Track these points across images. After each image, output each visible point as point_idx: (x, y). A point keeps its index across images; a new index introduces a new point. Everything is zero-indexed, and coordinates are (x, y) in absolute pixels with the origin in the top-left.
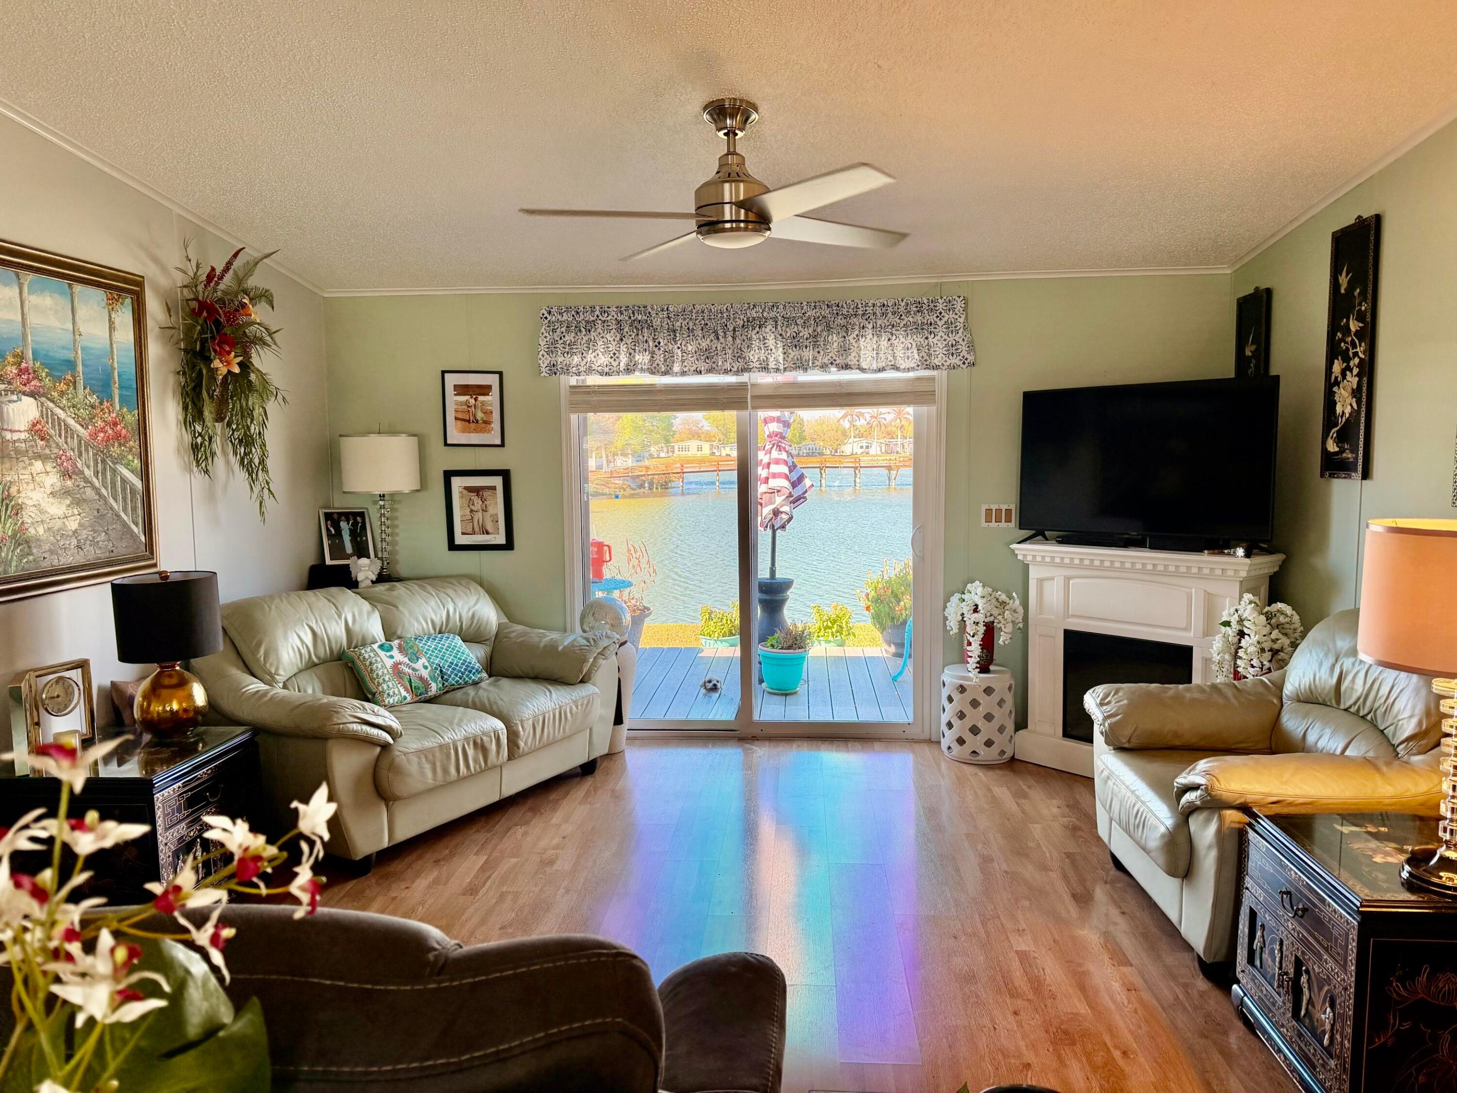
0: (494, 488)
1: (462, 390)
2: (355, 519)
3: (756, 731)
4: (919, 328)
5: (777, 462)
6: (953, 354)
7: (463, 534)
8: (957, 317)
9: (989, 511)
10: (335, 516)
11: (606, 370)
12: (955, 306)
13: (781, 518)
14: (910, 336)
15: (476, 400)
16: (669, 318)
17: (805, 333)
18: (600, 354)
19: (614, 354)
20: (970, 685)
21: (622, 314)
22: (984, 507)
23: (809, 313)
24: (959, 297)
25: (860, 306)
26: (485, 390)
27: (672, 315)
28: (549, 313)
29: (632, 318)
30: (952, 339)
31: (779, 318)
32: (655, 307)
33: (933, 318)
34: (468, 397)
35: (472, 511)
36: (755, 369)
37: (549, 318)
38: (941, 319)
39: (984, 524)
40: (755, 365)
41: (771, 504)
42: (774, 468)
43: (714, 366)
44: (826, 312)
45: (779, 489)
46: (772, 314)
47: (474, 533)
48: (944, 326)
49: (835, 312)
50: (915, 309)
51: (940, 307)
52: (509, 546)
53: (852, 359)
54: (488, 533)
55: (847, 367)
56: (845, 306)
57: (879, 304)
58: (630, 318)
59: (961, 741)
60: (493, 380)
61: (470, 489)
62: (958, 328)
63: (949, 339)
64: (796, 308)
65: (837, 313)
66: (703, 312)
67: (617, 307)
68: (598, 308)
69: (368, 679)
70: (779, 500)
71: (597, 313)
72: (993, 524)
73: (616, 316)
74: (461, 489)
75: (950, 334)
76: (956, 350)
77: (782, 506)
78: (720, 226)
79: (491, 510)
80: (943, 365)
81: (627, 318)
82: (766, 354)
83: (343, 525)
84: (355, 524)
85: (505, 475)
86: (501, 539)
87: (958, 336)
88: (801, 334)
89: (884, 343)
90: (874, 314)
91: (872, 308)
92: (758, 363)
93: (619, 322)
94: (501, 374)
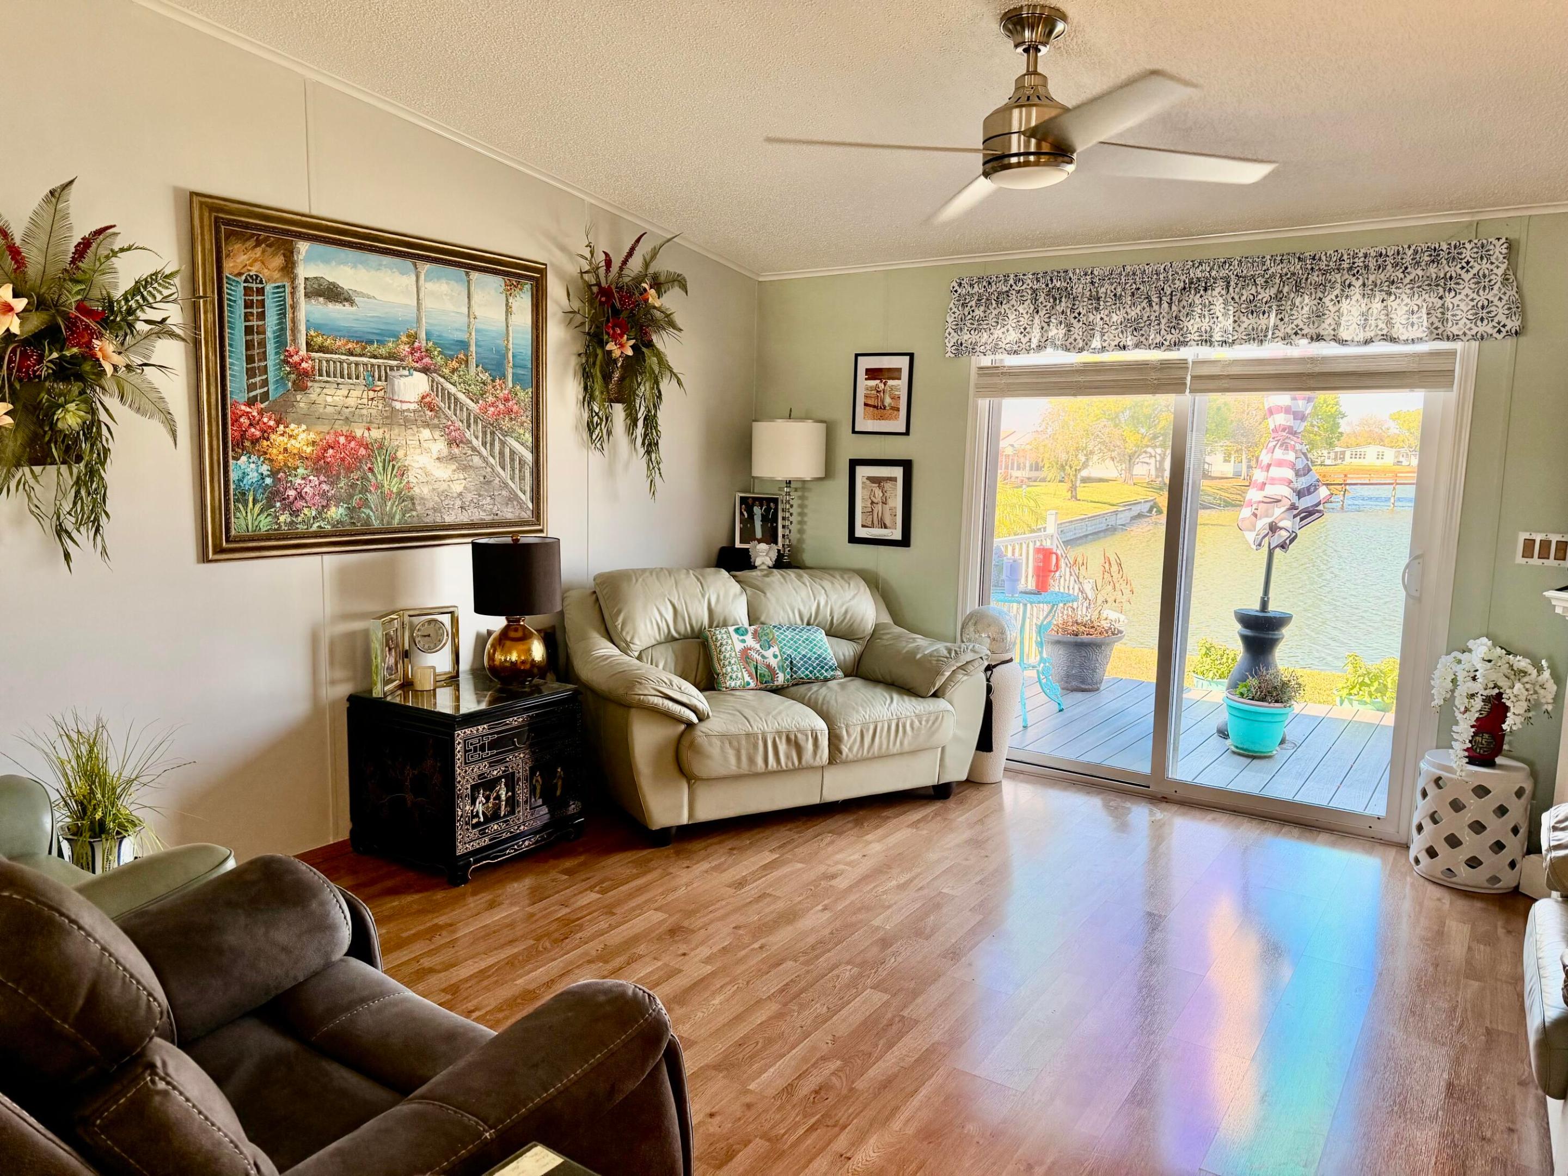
0: (894, 479)
1: (873, 373)
2: (768, 506)
3: (1168, 791)
4: (1432, 284)
5: (1280, 463)
6: (1482, 320)
7: (863, 526)
8: (1491, 267)
9: (1529, 544)
10: (750, 501)
11: (1015, 347)
12: (1491, 252)
13: (1280, 536)
14: (1416, 296)
15: (885, 384)
16: (1092, 283)
17: (1265, 295)
18: (1011, 329)
19: (1025, 329)
20: (1451, 779)
21: (1038, 281)
22: (1523, 536)
23: (1273, 270)
24: (1499, 239)
25: (1345, 257)
26: (893, 373)
27: (1096, 280)
28: (960, 285)
29: (1050, 286)
30: (1483, 298)
31: (1233, 277)
32: (1078, 271)
33: (1454, 270)
34: (878, 381)
35: (872, 503)
36: (1192, 342)
37: (959, 291)
38: (1468, 271)
39: (1520, 560)
40: (1192, 337)
41: (1267, 516)
42: (1275, 472)
43: (1143, 339)
44: (1297, 267)
45: (1280, 498)
46: (1223, 273)
47: (873, 526)
48: (1473, 281)
49: (1309, 267)
50: (1428, 258)
51: (1467, 254)
52: (905, 542)
53: (1326, 328)
54: (886, 527)
55: (1318, 338)
56: (1324, 258)
57: (1373, 254)
58: (1047, 285)
59: (1432, 853)
60: (903, 362)
61: (873, 480)
62: (1493, 283)
63: (1478, 298)
64: (1255, 264)
65: (1312, 269)
66: (1134, 274)
67: (1033, 274)
68: (1012, 276)
69: (715, 659)
70: (1278, 511)
71: (1011, 282)
72: (1535, 561)
73: (1031, 285)
74: (865, 480)
75: (1481, 292)
76: (1488, 313)
77: (1281, 520)
78: (1006, 161)
79: (891, 503)
80: (1465, 334)
81: (1044, 286)
82: (1210, 324)
83: (757, 511)
84: (768, 510)
85: (907, 465)
86: (897, 535)
87: (1492, 293)
88: (1260, 297)
89: (1377, 305)
90: (1366, 267)
91: (1362, 259)
92: (1197, 334)
93: (1034, 291)
94: (911, 356)
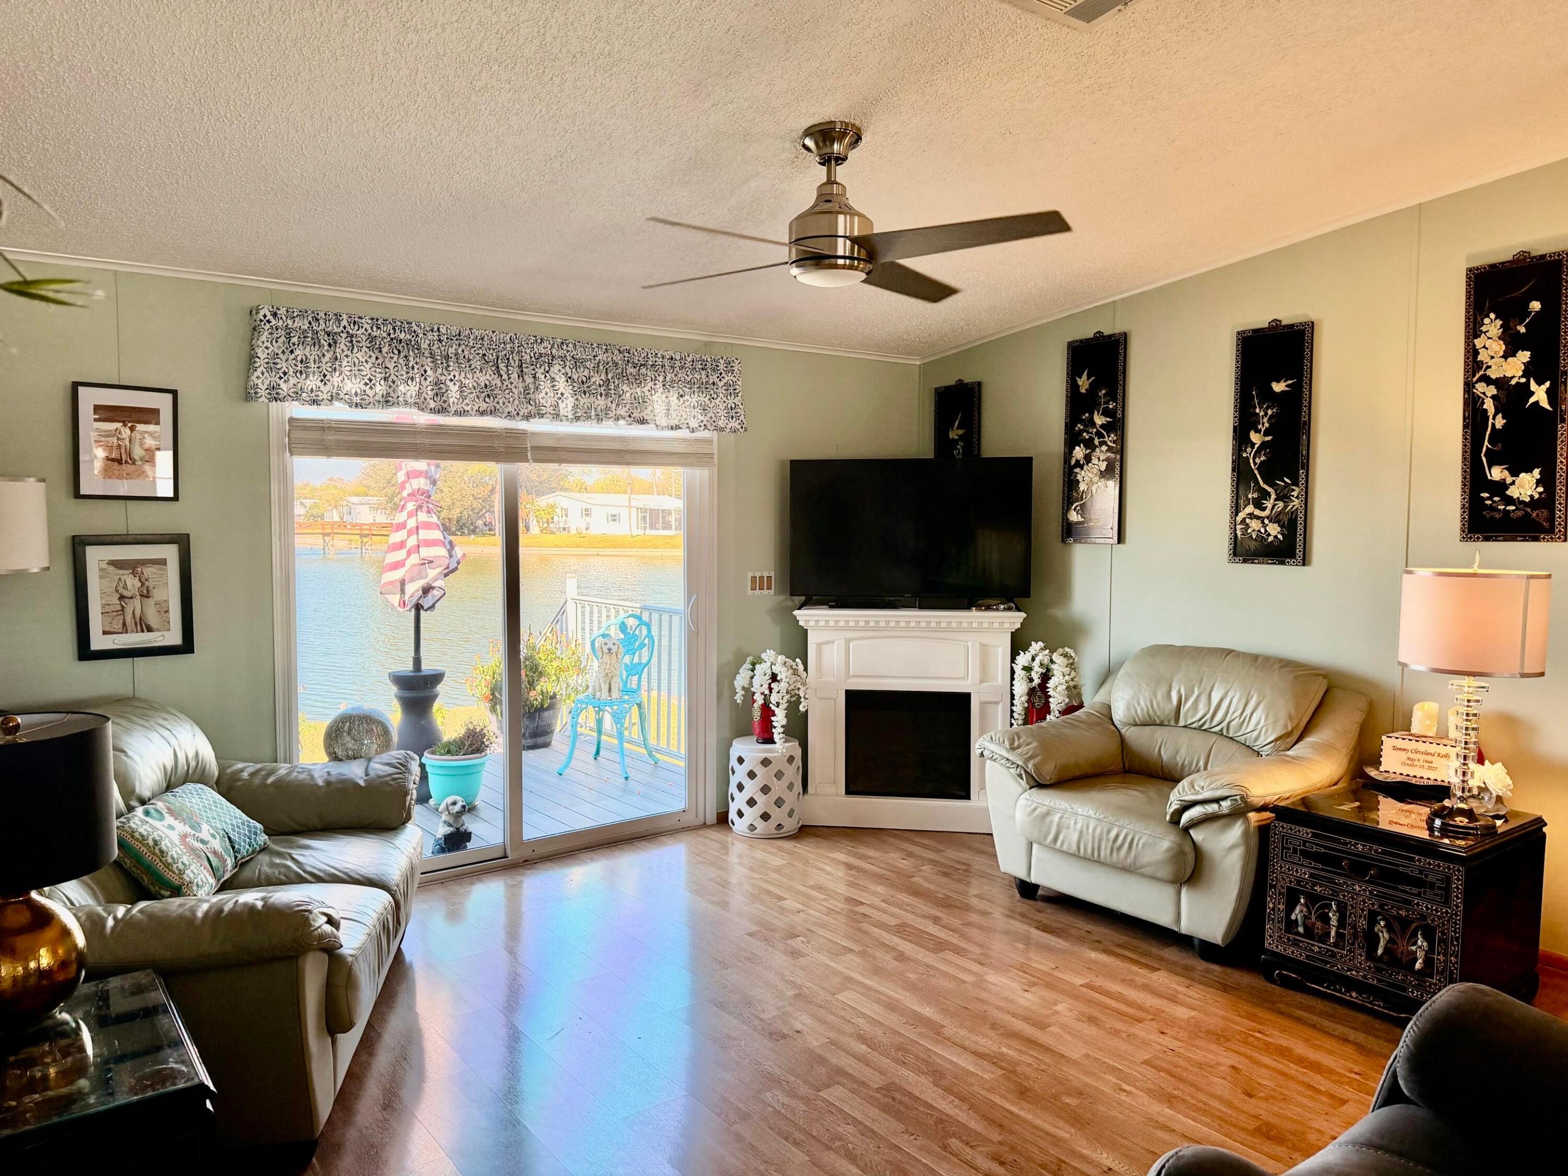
0: (163, 562)
1: (106, 413)
3: (528, 853)
4: (704, 387)
5: (428, 526)
6: (732, 417)
7: (105, 633)
8: (734, 380)
9: (754, 578)
11: (357, 400)
12: (733, 368)
13: (433, 596)
14: (696, 394)
15: (132, 429)
16: (440, 341)
17: (597, 379)
18: (346, 377)
19: (370, 380)
20: (774, 757)
21: (378, 328)
22: (750, 574)
23: (600, 357)
24: (736, 358)
25: (650, 356)
26: (150, 415)
27: (444, 338)
28: (275, 315)
29: (392, 336)
30: (731, 402)
31: (569, 358)
32: (422, 325)
33: (714, 378)
34: (119, 425)
35: (122, 597)
36: (548, 415)
37: (274, 322)
38: (720, 380)
39: (750, 592)
40: (548, 410)
41: (421, 578)
42: (423, 534)
44: (618, 358)
45: (432, 559)
46: (561, 353)
47: (125, 629)
48: (724, 388)
49: (626, 359)
50: (700, 366)
51: (722, 367)
52: (187, 646)
53: (646, 414)
54: (150, 629)
55: (642, 421)
56: (636, 353)
57: (667, 357)
58: (389, 335)
59: (765, 817)
60: (163, 403)
61: (118, 564)
62: (737, 391)
63: (728, 401)
64: (587, 349)
65: (628, 361)
66: (482, 339)
67: (372, 319)
68: (345, 317)
70: (432, 573)
71: (344, 323)
72: (758, 592)
73: (370, 331)
74: (104, 565)
75: (729, 396)
76: (736, 413)
77: (435, 581)
78: (833, 261)
79: (158, 595)
80: (727, 427)
81: (385, 335)
82: (556, 398)
85: (183, 542)
86: (174, 637)
87: (737, 399)
88: (593, 380)
89: (674, 398)
90: (663, 366)
91: (661, 360)
92: (551, 408)
93: (372, 339)
94: (174, 393)
